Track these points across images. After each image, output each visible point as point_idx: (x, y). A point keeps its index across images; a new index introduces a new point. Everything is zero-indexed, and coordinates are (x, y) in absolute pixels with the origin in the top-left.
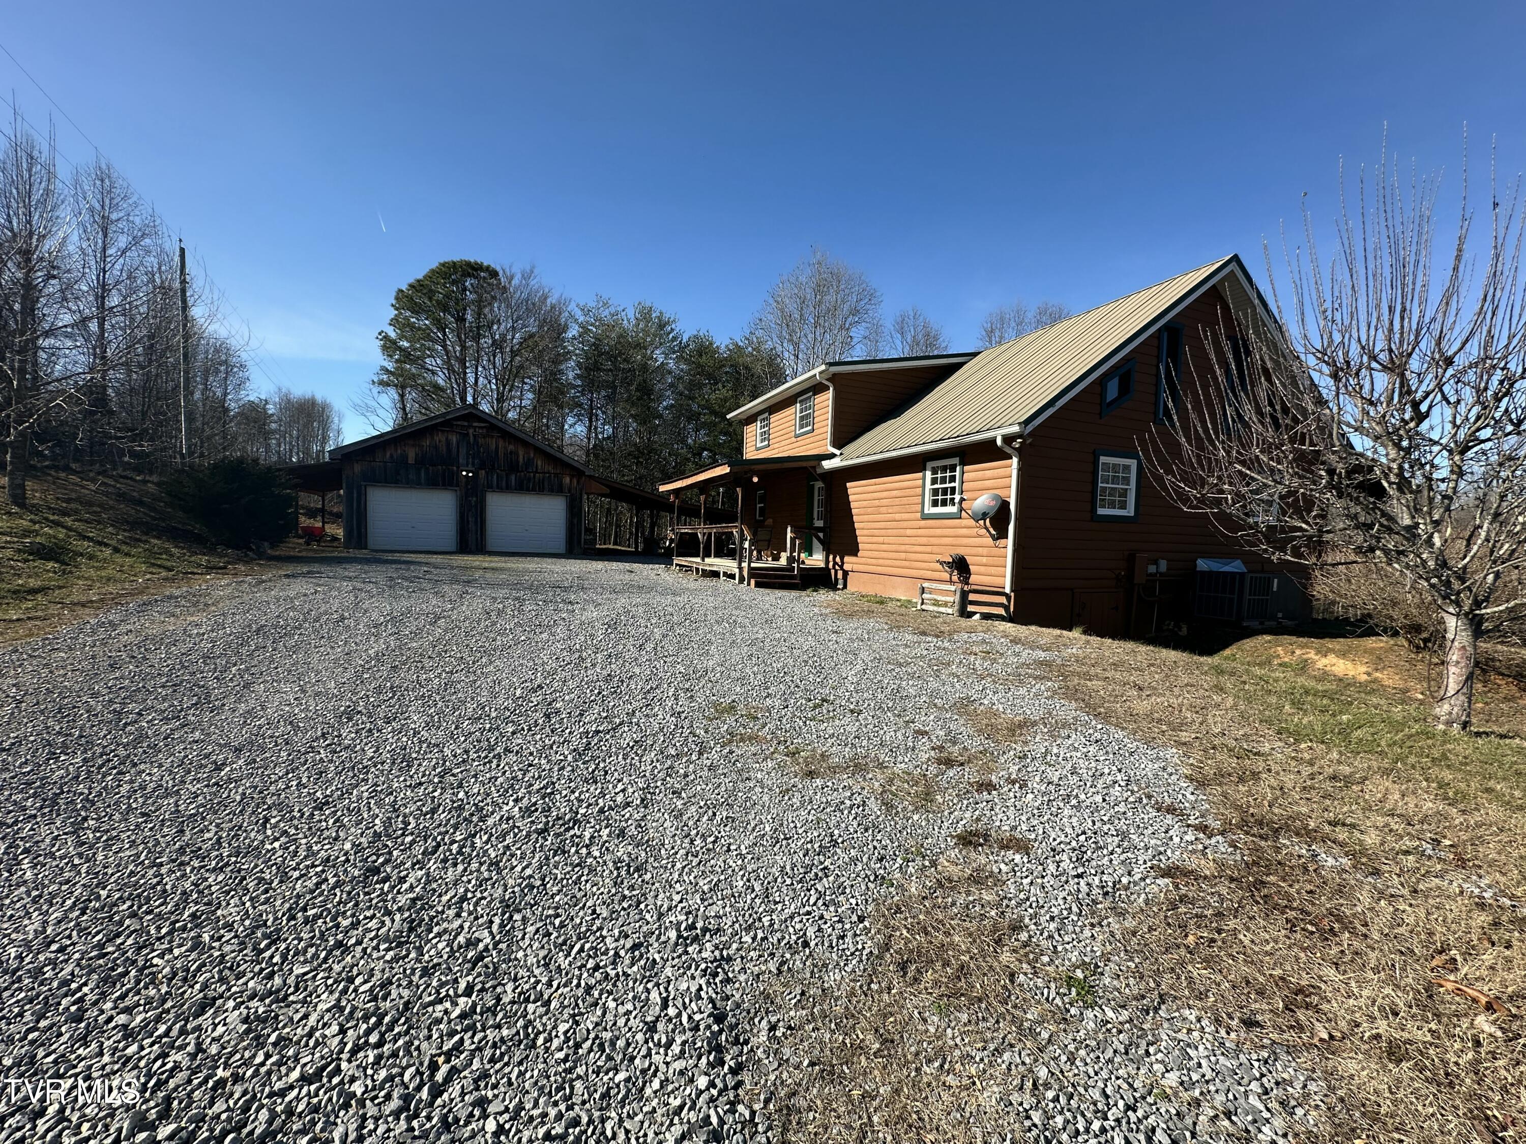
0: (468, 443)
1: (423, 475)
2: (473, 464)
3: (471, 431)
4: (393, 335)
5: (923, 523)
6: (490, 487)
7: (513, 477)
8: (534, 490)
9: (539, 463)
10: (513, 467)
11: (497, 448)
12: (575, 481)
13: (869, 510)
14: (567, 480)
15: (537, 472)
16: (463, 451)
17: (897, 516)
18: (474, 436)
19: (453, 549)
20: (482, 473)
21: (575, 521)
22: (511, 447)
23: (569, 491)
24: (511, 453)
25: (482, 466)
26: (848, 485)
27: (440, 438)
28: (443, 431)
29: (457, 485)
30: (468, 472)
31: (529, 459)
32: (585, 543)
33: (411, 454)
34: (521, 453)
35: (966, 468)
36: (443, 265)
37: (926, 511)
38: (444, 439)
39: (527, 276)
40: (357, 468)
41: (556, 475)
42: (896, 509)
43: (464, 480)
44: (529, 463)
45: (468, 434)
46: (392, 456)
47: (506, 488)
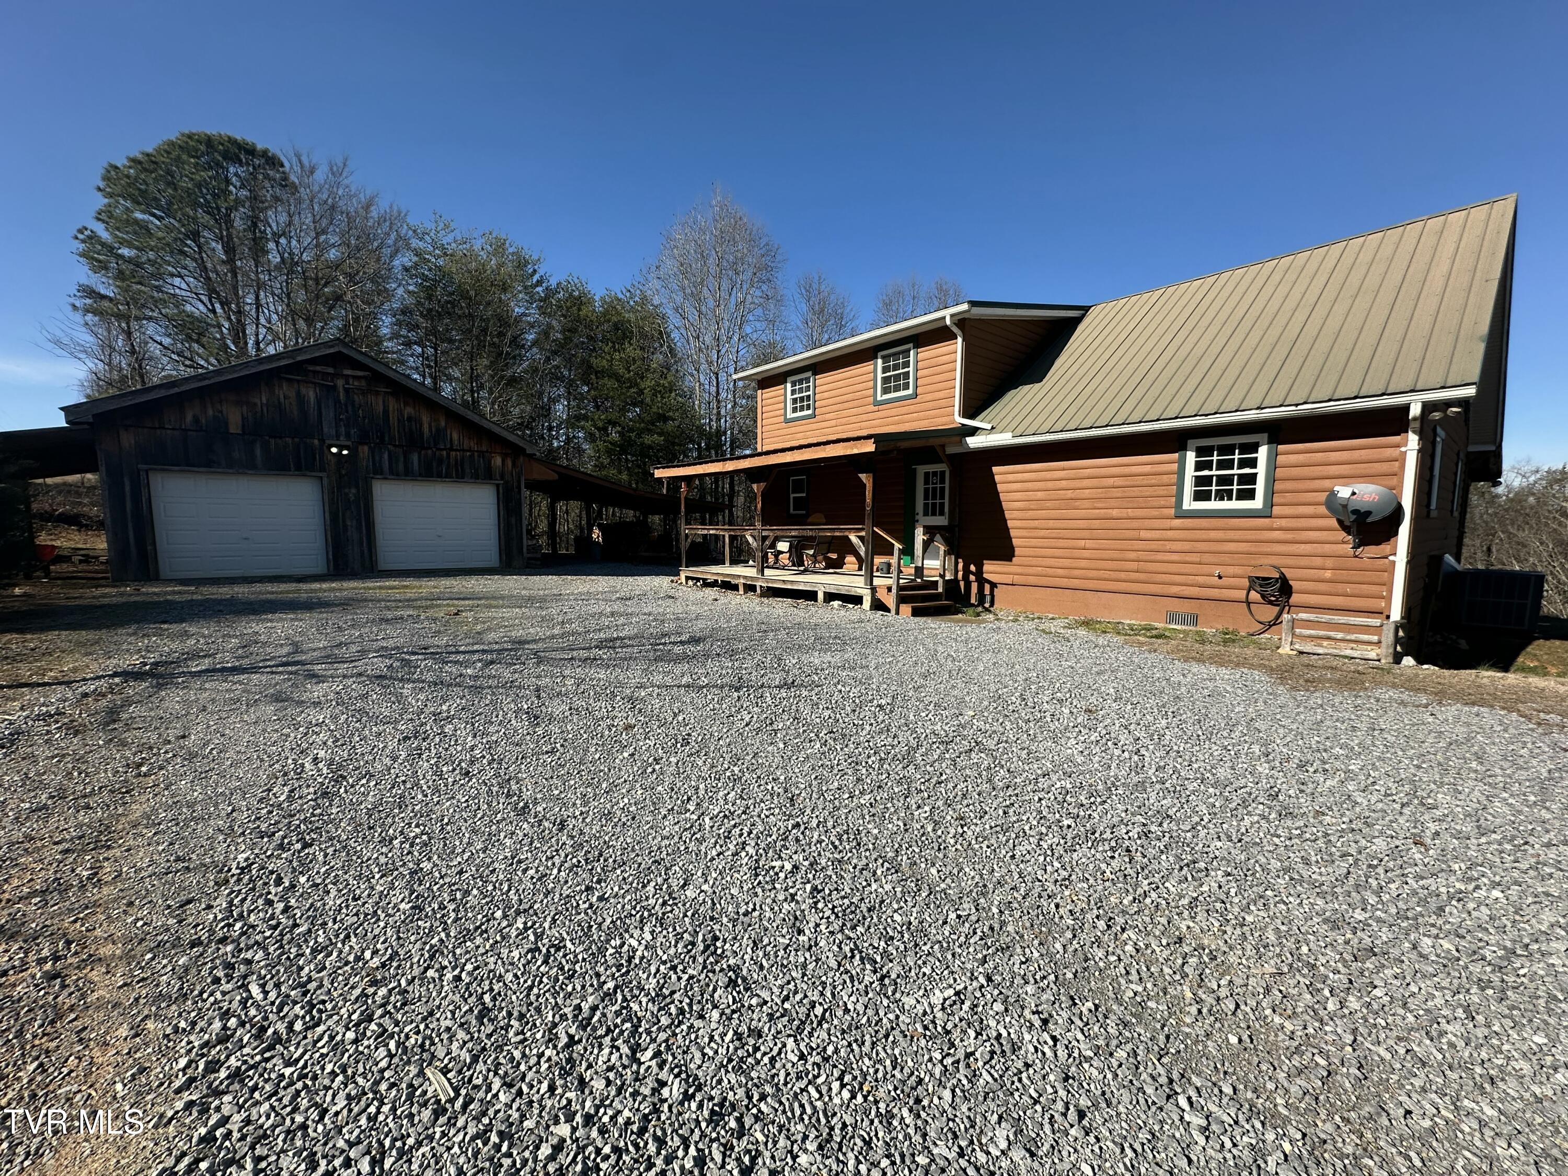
0: (337, 401)
1: (258, 452)
2: (348, 436)
3: (340, 383)
4: (105, 235)
5: (1177, 522)
6: (378, 472)
7: (415, 458)
8: (448, 475)
9: (455, 436)
10: (414, 441)
11: (386, 412)
12: (509, 462)
13: (1048, 504)
14: (498, 461)
15: (451, 449)
16: (329, 414)
17: (1115, 513)
18: (347, 391)
19: (321, 569)
20: (364, 450)
21: (513, 520)
22: (409, 411)
23: (502, 478)
24: (410, 419)
25: (364, 439)
26: (995, 469)
27: (285, 392)
28: (290, 381)
29: (322, 469)
30: (341, 448)
31: (438, 430)
32: (529, 551)
33: (234, 418)
34: (425, 419)
35: (1281, 448)
36: (190, 136)
37: (1186, 506)
38: (292, 394)
39: (336, 172)
40: (128, 439)
41: (481, 453)
42: (1113, 503)
43: (333, 460)
44: (438, 435)
45: (334, 388)
46: (196, 420)
47: (406, 474)
